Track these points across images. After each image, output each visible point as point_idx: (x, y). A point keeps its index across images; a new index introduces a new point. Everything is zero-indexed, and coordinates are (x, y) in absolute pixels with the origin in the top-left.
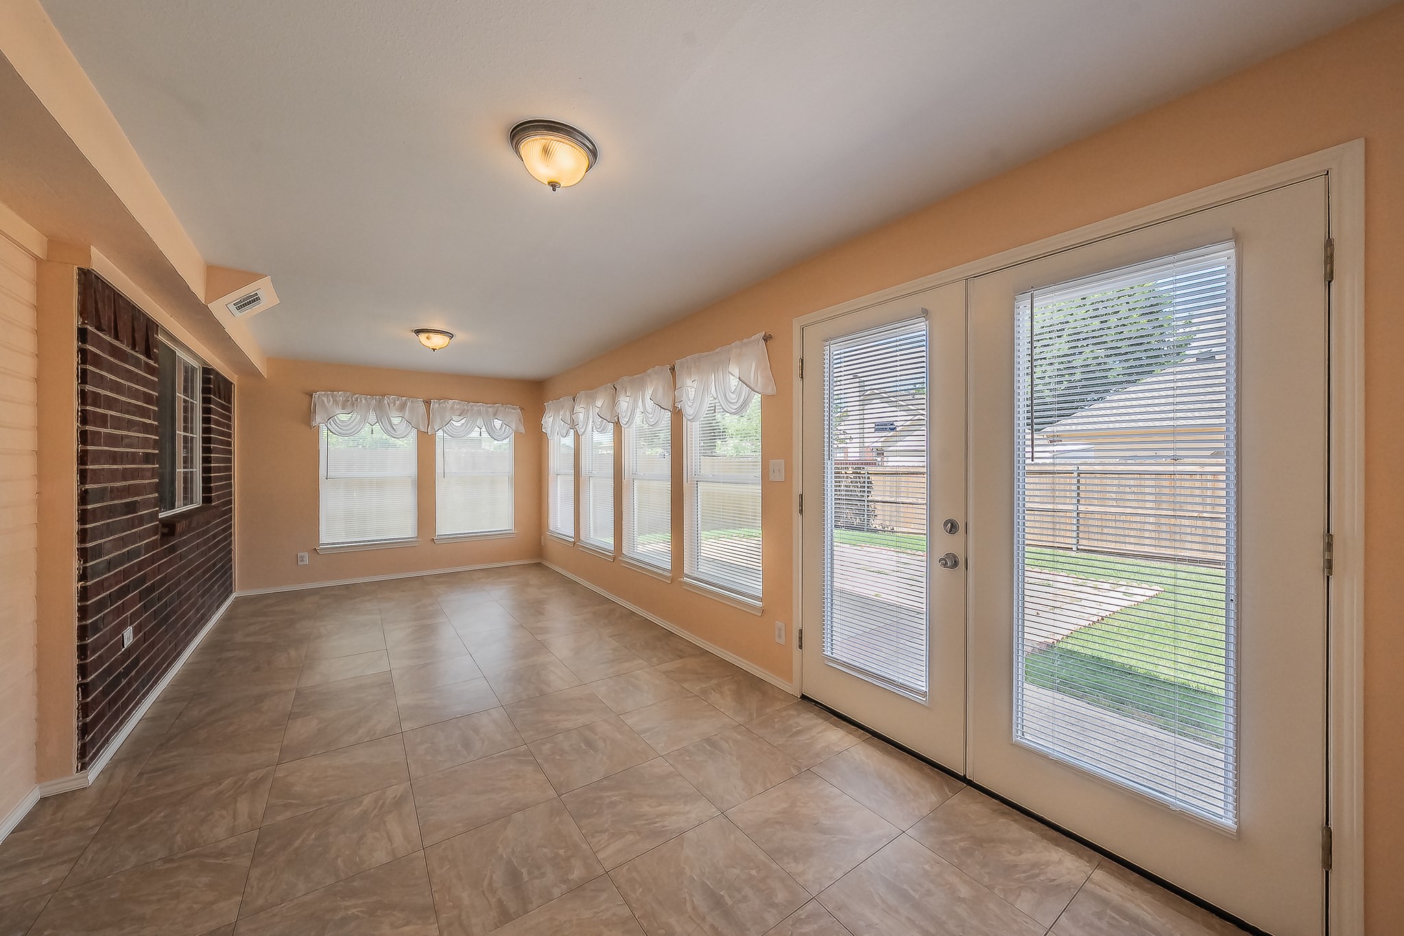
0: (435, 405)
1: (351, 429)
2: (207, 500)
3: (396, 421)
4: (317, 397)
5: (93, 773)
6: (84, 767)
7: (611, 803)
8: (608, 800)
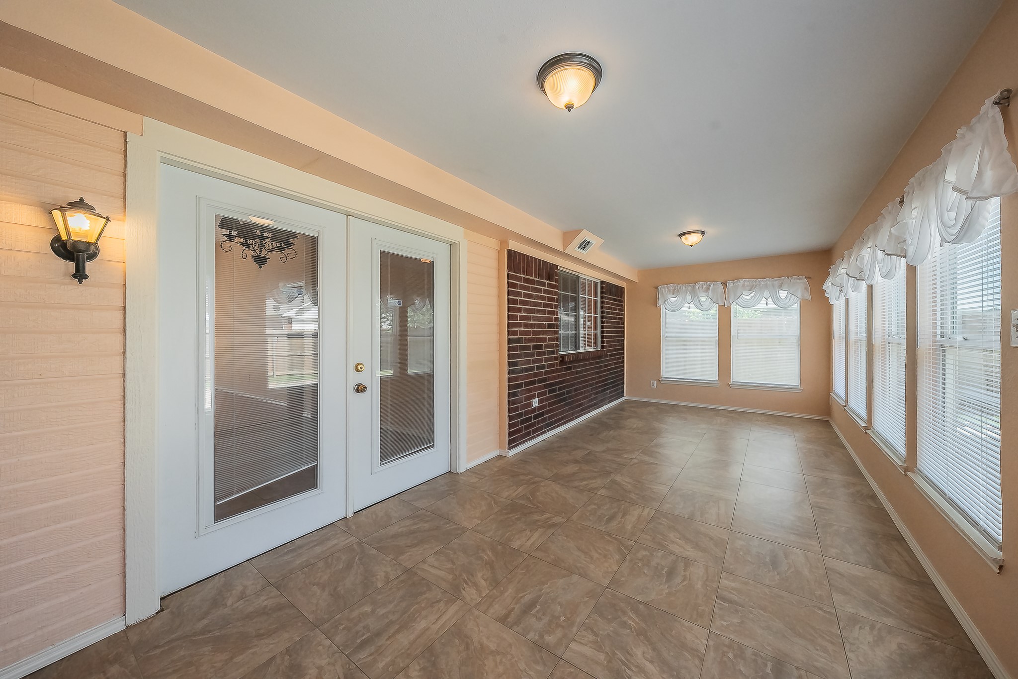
0: (730, 285)
1: (677, 307)
2: (602, 347)
3: (703, 299)
4: (659, 289)
5: (512, 453)
6: (509, 449)
7: (625, 623)
8: (625, 619)
